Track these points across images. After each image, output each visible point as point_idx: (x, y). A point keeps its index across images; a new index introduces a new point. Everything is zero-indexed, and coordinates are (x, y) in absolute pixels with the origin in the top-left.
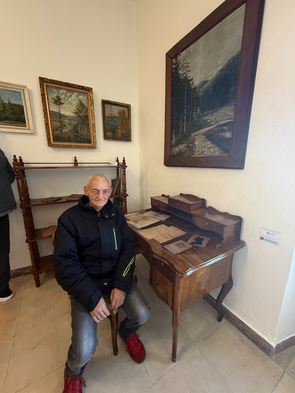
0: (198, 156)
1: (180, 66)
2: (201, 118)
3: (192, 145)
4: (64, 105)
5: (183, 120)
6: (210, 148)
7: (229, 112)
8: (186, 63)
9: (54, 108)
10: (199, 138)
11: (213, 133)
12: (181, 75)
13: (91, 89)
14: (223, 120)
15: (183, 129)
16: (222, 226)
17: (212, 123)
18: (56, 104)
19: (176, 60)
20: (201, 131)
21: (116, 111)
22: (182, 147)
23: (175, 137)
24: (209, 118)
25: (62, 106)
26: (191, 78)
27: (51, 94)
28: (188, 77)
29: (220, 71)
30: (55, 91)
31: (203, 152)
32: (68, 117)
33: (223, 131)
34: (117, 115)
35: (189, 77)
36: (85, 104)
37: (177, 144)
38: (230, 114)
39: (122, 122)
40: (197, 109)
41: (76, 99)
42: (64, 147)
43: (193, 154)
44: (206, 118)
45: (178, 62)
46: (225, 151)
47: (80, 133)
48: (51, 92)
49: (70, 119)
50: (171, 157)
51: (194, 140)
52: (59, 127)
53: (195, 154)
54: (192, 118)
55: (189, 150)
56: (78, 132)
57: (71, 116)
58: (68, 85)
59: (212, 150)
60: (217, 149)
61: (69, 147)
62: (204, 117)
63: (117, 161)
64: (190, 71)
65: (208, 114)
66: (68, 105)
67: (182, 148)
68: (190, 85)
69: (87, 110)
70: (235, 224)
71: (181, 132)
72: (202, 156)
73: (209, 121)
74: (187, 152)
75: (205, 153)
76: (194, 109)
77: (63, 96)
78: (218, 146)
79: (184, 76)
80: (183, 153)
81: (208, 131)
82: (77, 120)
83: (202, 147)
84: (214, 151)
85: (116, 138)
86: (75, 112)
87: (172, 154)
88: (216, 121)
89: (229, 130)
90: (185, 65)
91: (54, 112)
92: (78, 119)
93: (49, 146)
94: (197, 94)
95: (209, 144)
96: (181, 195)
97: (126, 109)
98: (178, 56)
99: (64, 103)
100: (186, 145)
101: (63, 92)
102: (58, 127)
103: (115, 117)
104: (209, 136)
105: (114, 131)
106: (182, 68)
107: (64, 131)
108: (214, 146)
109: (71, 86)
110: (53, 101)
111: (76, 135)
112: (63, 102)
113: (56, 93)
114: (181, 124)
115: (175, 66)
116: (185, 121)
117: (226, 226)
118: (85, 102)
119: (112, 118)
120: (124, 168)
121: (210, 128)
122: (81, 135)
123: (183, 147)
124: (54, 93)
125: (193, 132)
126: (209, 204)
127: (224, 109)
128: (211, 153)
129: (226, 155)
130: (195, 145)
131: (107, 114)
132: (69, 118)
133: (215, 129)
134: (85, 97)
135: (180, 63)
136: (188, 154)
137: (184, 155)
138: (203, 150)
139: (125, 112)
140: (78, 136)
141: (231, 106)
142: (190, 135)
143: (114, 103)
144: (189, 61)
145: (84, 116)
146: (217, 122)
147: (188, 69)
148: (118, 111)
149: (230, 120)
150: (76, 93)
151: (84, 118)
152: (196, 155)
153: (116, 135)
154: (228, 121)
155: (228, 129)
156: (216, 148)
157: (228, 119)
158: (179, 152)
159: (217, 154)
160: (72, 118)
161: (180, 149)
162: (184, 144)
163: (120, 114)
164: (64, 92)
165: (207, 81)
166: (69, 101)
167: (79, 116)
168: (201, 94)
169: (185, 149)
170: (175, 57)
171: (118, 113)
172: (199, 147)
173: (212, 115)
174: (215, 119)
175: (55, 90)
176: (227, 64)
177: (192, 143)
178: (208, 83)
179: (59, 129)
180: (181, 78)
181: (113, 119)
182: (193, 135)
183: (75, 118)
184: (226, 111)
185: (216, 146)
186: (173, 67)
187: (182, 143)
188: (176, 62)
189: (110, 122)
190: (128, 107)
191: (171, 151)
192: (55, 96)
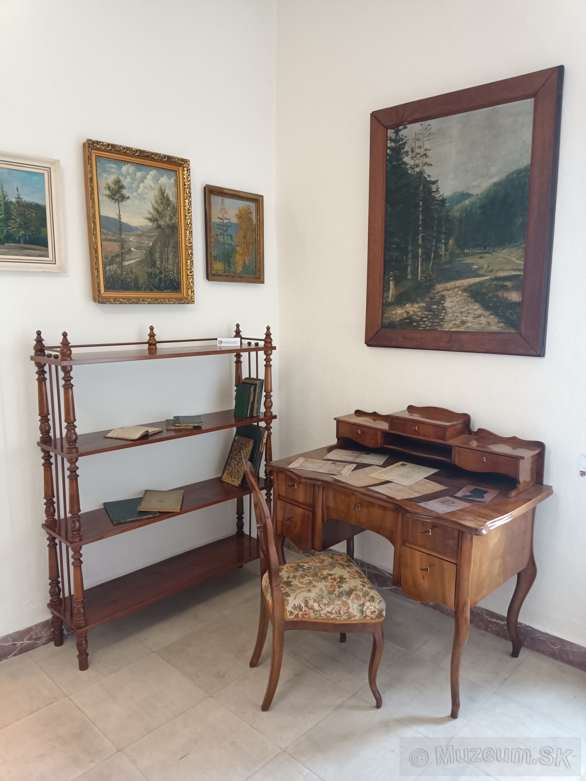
0: (452, 330)
1: (407, 148)
2: (458, 259)
3: (438, 306)
5: (415, 256)
6: (480, 316)
7: (514, 259)
8: (420, 147)
10: (454, 296)
11: (484, 290)
12: (409, 166)
13: (186, 161)
14: (503, 270)
15: (414, 272)
16: (517, 459)
17: (481, 272)
18: (113, 199)
19: (397, 132)
20: (458, 283)
21: (230, 210)
22: (413, 309)
23: (396, 286)
24: (475, 261)
26: (433, 179)
28: (426, 176)
29: (495, 184)
31: (463, 323)
32: (136, 229)
33: (505, 288)
34: (234, 220)
35: (429, 176)
37: (401, 300)
38: (516, 261)
39: (245, 237)
40: (447, 239)
42: (129, 301)
43: (441, 326)
44: (468, 260)
45: (402, 139)
46: (509, 323)
47: (158, 268)
49: (142, 234)
50: (383, 326)
51: (443, 298)
52: (117, 256)
53: (445, 326)
54: (438, 256)
55: (430, 316)
56: (154, 265)
57: (142, 227)
58: (143, 155)
59: (483, 320)
60: (493, 319)
61: (137, 301)
62: (465, 258)
63: (238, 334)
64: (431, 165)
65: (473, 254)
67: (413, 311)
68: (430, 192)
69: (175, 211)
70: (533, 457)
71: (409, 277)
72: (462, 329)
73: (475, 267)
74: (425, 319)
75: (469, 324)
76: (442, 238)
78: (496, 314)
79: (417, 170)
80: (416, 321)
81: (475, 284)
82: (154, 236)
83: (462, 312)
84: (489, 324)
85: (233, 277)
86: (150, 216)
87: (386, 321)
88: (489, 269)
89: (515, 288)
90: (418, 150)
91: (107, 218)
92: (156, 233)
93: (95, 300)
94: (446, 212)
95: (476, 308)
96: (411, 409)
97: (252, 205)
98: (400, 128)
99: (128, 198)
100: (423, 306)
102: (113, 254)
103: (229, 226)
104: (476, 294)
105: (228, 258)
106: (410, 153)
107: (126, 263)
108: (487, 313)
109: (147, 156)
110: (108, 192)
111: (151, 273)
112: (127, 195)
114: (410, 262)
115: (393, 144)
116: (420, 259)
117: (523, 458)
119: (225, 229)
120: (270, 352)
121: (477, 280)
122: (161, 273)
123: (416, 310)
125: (440, 282)
127: (505, 251)
128: (482, 326)
129: (513, 331)
130: (444, 308)
131: (215, 219)
132: (139, 232)
133: (489, 283)
135: (406, 143)
136: (430, 324)
137: (419, 326)
138: (464, 318)
139: (251, 213)
140: (155, 275)
141: (518, 249)
142: (432, 287)
143: (231, 192)
144: (427, 146)
145: (168, 226)
146: (491, 271)
147: (426, 160)
148: (236, 212)
149: (517, 273)
151: (168, 231)
152: (448, 327)
153: (232, 270)
154: (513, 273)
155: (513, 287)
156: (492, 317)
157: (515, 270)
158: (406, 319)
159: (494, 328)
160: (143, 232)
161: (408, 313)
162: (417, 302)
163: (240, 217)
165: (468, 195)
167: (159, 226)
168: (458, 214)
169: (420, 314)
170: (396, 127)
171: (237, 215)
172: (454, 312)
173: (481, 258)
174: (489, 266)
176: (507, 177)
177: (439, 303)
178: (472, 199)
179: (118, 260)
180: (410, 172)
181: (226, 231)
182: (439, 287)
183: (150, 231)
184: (509, 256)
185: (492, 314)
186: (389, 145)
187: (413, 301)
188: (396, 138)
189: (221, 239)
190: (257, 200)
191: (383, 313)
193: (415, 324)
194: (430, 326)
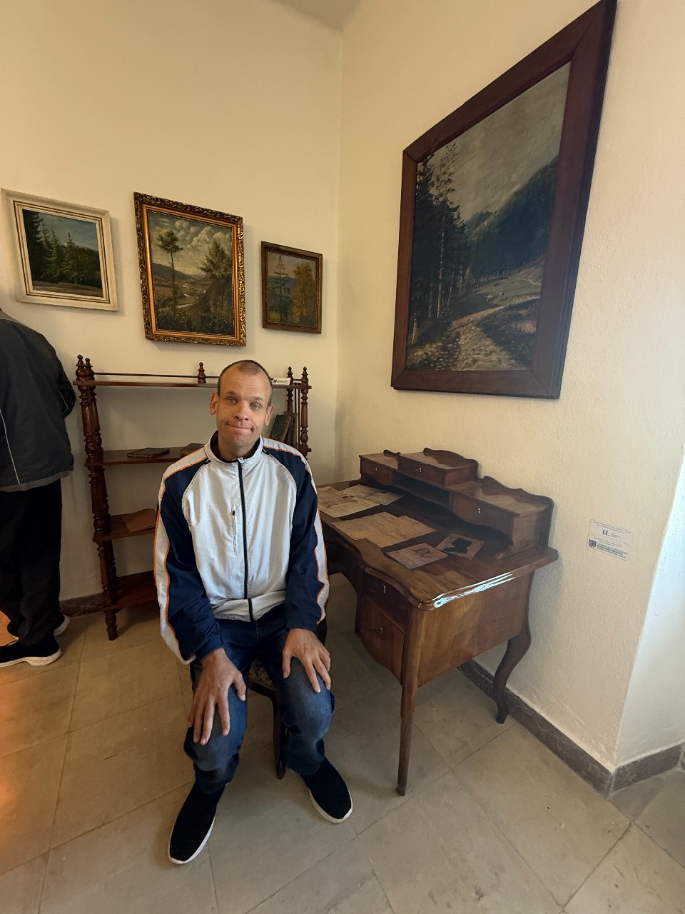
0: (465, 370)
1: (433, 178)
2: (474, 290)
3: (453, 344)
4: (182, 253)
5: (436, 293)
6: (491, 352)
7: (531, 281)
8: (445, 173)
9: (162, 259)
10: (467, 332)
11: (497, 323)
12: (434, 197)
13: (240, 219)
14: (518, 296)
15: (434, 312)
16: (511, 516)
17: (495, 302)
18: (166, 249)
19: (425, 165)
20: (472, 317)
21: (290, 267)
22: (431, 349)
23: (418, 327)
24: (490, 291)
25: (177, 253)
26: (455, 206)
27: (157, 228)
28: (448, 203)
29: (516, 194)
30: (165, 222)
31: (475, 361)
32: (190, 277)
33: (519, 318)
34: (293, 276)
35: (452, 203)
36: (226, 252)
37: (421, 342)
38: (534, 283)
39: (303, 292)
40: (464, 270)
41: (208, 240)
42: (179, 341)
43: (455, 366)
44: (484, 290)
45: (429, 170)
46: (522, 359)
47: (211, 313)
48: (157, 224)
49: (194, 281)
50: (406, 369)
51: (458, 335)
52: (170, 300)
53: (459, 365)
54: (456, 289)
55: (445, 356)
56: (208, 310)
57: (196, 275)
58: (192, 210)
59: (494, 357)
60: (504, 355)
61: (187, 341)
62: (481, 288)
63: (290, 375)
64: (454, 190)
65: (489, 282)
66: (190, 253)
67: (431, 351)
68: (452, 220)
69: (230, 263)
70: (538, 513)
71: (430, 316)
72: (473, 369)
73: (489, 296)
74: (441, 360)
75: (480, 363)
76: (460, 270)
77: (182, 233)
78: (507, 349)
79: (441, 199)
80: (434, 362)
81: (489, 317)
82: (207, 285)
83: (474, 350)
84: (500, 361)
85: (289, 326)
86: (204, 267)
87: (409, 364)
88: (504, 297)
89: (529, 317)
90: (442, 178)
91: (160, 266)
92: (210, 282)
93: (147, 338)
94: (465, 239)
95: (488, 344)
96: (427, 451)
97: (312, 264)
98: (428, 158)
99: (182, 249)
100: (440, 346)
101: (182, 224)
102: (166, 298)
103: (288, 280)
104: (488, 328)
105: (284, 309)
106: (436, 183)
107: (180, 307)
108: (498, 350)
109: (199, 212)
110: (160, 243)
111: (205, 317)
112: (181, 247)
113: (166, 227)
114: (431, 300)
115: (422, 178)
116: (439, 295)
117: (518, 515)
118: (226, 248)
119: (283, 282)
120: (305, 391)
121: (492, 311)
122: (215, 318)
123: (433, 350)
124: (163, 227)
125: (456, 318)
126: (485, 471)
127: (521, 273)
128: (493, 363)
129: (523, 368)
130: (458, 347)
131: (271, 274)
132: (192, 280)
133: (503, 314)
134: (228, 236)
135: (432, 173)
136: (445, 365)
137: (435, 366)
138: (476, 356)
139: (310, 270)
140: (210, 319)
141: (537, 268)
142: (449, 324)
143: (288, 250)
144: (451, 170)
145: (223, 276)
146: (506, 298)
147: (450, 186)
148: (295, 268)
149: (534, 297)
150: (208, 228)
151: (222, 281)
152: (461, 367)
153: (289, 320)
154: (529, 298)
155: (528, 315)
156: (504, 353)
157: (530, 295)
158: (425, 360)
159: (505, 366)
160: (197, 280)
161: (427, 354)
162: (435, 342)
163: (298, 273)
164: (184, 226)
165: (488, 214)
166: (193, 243)
167: (213, 276)
168: (476, 238)
169: (437, 354)
170: (424, 159)
171: (295, 271)
172: (467, 350)
173: (497, 285)
174: (503, 294)
175: (166, 220)
176: (530, 181)
177: (454, 341)
178: (492, 218)
179: (170, 303)
180: (434, 203)
181: (283, 285)
182: (455, 324)
183: (205, 279)
184: (526, 278)
185: (504, 350)
186: (418, 180)
187: (432, 341)
188: (424, 170)
189: (278, 291)
190: (317, 259)
191: (407, 355)
192: (164, 232)
193: (432, 365)
194: (445, 367)
